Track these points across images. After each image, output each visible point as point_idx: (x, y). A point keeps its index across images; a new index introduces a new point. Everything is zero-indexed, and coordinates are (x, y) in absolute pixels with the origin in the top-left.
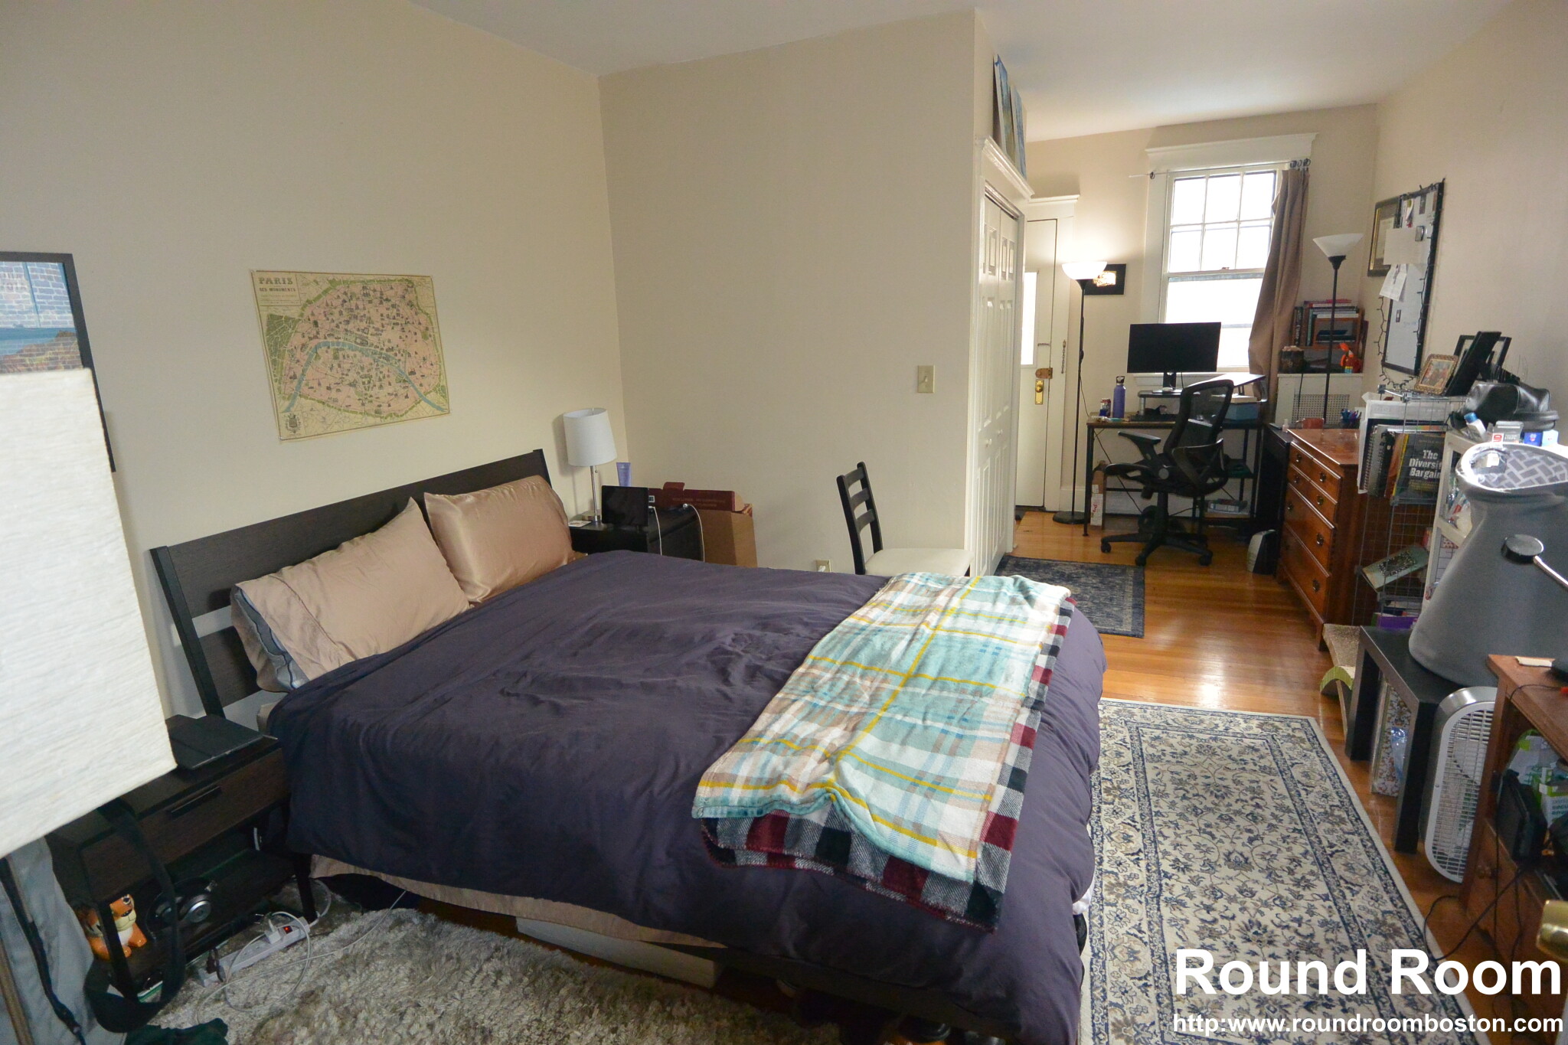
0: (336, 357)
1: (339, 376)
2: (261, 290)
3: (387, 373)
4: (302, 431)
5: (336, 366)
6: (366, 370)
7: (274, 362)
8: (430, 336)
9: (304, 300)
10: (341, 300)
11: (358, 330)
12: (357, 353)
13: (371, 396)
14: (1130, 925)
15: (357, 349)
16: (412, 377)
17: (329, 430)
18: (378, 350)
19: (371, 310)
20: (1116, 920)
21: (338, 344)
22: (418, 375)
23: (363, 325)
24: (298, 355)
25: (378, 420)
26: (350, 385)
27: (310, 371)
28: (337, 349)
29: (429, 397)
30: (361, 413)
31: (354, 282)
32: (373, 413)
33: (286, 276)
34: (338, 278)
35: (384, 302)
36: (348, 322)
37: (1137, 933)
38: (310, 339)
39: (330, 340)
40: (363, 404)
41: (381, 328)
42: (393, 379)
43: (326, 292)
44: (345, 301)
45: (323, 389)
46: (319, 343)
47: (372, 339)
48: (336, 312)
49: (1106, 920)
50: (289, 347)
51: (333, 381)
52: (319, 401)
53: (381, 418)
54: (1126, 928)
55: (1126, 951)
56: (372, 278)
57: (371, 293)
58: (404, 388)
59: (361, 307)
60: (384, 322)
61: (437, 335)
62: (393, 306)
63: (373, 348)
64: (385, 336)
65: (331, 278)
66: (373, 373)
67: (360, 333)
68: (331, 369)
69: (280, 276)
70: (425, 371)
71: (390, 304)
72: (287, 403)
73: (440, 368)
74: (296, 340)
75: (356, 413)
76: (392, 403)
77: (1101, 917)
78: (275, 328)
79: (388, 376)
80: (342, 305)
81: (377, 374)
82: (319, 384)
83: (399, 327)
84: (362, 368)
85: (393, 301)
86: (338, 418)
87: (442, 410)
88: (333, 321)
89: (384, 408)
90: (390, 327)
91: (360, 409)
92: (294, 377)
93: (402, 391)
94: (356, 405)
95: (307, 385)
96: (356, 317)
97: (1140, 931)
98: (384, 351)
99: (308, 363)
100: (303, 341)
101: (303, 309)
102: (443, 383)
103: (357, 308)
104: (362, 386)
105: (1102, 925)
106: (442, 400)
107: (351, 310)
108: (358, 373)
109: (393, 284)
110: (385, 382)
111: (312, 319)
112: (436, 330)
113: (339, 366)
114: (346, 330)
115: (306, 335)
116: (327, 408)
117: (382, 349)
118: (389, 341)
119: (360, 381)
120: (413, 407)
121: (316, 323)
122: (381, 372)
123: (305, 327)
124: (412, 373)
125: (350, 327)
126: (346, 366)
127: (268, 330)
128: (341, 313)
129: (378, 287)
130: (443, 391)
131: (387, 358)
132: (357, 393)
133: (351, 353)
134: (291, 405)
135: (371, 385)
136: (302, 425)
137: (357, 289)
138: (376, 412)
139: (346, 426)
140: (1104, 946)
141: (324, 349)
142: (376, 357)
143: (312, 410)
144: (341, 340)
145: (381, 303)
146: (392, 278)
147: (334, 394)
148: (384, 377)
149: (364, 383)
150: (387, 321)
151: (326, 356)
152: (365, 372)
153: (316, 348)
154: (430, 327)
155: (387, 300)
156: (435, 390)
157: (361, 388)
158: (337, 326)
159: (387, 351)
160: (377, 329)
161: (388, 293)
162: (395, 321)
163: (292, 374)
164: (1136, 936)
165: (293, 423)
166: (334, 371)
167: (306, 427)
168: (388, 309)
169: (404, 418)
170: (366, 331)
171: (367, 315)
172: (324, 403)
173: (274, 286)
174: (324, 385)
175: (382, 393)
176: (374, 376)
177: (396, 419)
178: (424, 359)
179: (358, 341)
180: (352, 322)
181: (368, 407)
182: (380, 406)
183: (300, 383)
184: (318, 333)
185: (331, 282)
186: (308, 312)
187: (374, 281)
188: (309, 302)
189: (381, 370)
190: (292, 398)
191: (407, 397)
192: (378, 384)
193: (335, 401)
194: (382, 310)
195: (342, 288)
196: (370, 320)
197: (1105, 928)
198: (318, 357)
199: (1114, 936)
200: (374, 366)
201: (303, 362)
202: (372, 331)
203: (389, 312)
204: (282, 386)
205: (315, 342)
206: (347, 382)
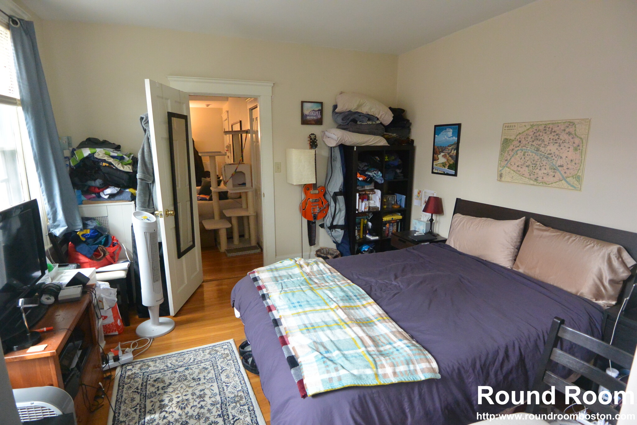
0: (524, 155)
1: (523, 162)
2: (505, 130)
3: (545, 164)
4: (503, 179)
5: (523, 158)
6: (535, 161)
7: (501, 154)
8: (580, 149)
9: (518, 133)
10: (533, 133)
11: (537, 145)
12: (534, 154)
13: (534, 172)
14: (231, 386)
15: (533, 153)
16: (560, 168)
17: (513, 181)
18: (543, 154)
19: (545, 137)
20: (236, 386)
21: (526, 150)
22: (565, 168)
23: (540, 143)
24: (510, 152)
25: (535, 183)
26: (527, 166)
27: (513, 159)
28: (525, 152)
29: (568, 179)
30: (528, 178)
31: (541, 125)
32: (534, 180)
33: (514, 124)
34: (535, 123)
35: (552, 133)
36: (533, 141)
37: (228, 385)
38: (516, 147)
39: (524, 148)
40: (530, 175)
41: (547, 144)
42: (547, 167)
43: (528, 129)
44: (535, 133)
45: (516, 166)
46: (519, 149)
47: (542, 149)
48: (530, 137)
49: (239, 384)
50: (508, 150)
51: (520, 164)
52: (512, 170)
53: (537, 182)
54: (232, 384)
55: (230, 377)
56: (548, 122)
57: (547, 129)
58: (554, 172)
59: (541, 135)
60: (550, 142)
61: (584, 150)
62: (557, 135)
63: (541, 153)
64: (548, 148)
65: (532, 124)
66: (538, 163)
67: (537, 146)
68: (521, 159)
69: (512, 125)
70: (569, 166)
71: (556, 133)
72: (501, 169)
73: (580, 166)
74: (511, 147)
75: (526, 178)
76: (544, 178)
77: (241, 384)
78: (506, 142)
79: (545, 166)
80: (533, 134)
81: (540, 164)
82: (515, 164)
83: (558, 144)
84: (534, 161)
85: (558, 132)
86: (518, 178)
87: (575, 188)
88: (527, 141)
89: (540, 179)
90: (552, 144)
91: (528, 176)
92: (506, 160)
93: (552, 173)
94: (527, 175)
95: (510, 163)
96: (537, 139)
97: (226, 385)
98: (546, 155)
99: (513, 156)
100: (513, 148)
101: (516, 136)
102: (580, 174)
103: (539, 135)
104: (532, 167)
105: (240, 382)
106: (576, 182)
107: (536, 136)
108: (531, 162)
109: (559, 125)
110: (543, 168)
111: (519, 140)
112: (584, 147)
113: (524, 158)
114: (532, 145)
115: (515, 146)
116: (515, 173)
117: (546, 153)
118: (550, 150)
119: (531, 165)
120: (557, 182)
121: (520, 142)
122: (542, 163)
123: (516, 143)
124: (561, 166)
125: (534, 143)
126: (527, 159)
127: (503, 143)
128: (532, 138)
129: (551, 126)
130: (579, 179)
131: (547, 158)
132: (528, 170)
133: (531, 154)
134: (503, 169)
135: (536, 168)
136: (504, 177)
137: (542, 128)
138: (535, 180)
139: (520, 182)
140: (238, 375)
141: (520, 151)
142: (542, 156)
143: (509, 173)
144: (528, 149)
145: (551, 133)
146: (559, 122)
147: (519, 169)
148: (543, 166)
149: (533, 167)
150: (552, 141)
151: (520, 154)
152: (535, 162)
153: (517, 151)
154: (581, 145)
155: (555, 132)
156: (573, 176)
157: (531, 168)
158: (528, 143)
159: (548, 154)
160: (545, 145)
161: (556, 129)
162: (556, 141)
163: (506, 159)
164: (228, 383)
165: (501, 176)
166: (522, 160)
167: (505, 178)
168: (554, 136)
169: (550, 185)
170: (540, 145)
171: (543, 138)
172: (514, 171)
173: (508, 128)
174: (517, 164)
175: (540, 173)
176: (538, 164)
177: (545, 185)
178: (571, 161)
179: (536, 149)
180: (535, 141)
181: (532, 176)
182: (538, 177)
183: (508, 163)
184: (520, 145)
185: (531, 125)
186: (518, 137)
187: (550, 124)
188: (520, 133)
189: (542, 162)
190: (504, 167)
191: (554, 176)
192: (539, 168)
193: (519, 171)
194: (551, 136)
195: (535, 128)
196: (543, 141)
197: (239, 381)
198: (517, 154)
199: (235, 380)
200: (539, 160)
201: (511, 155)
202: (543, 145)
203: (554, 137)
204: (501, 163)
205: (518, 148)
206: (526, 165)
